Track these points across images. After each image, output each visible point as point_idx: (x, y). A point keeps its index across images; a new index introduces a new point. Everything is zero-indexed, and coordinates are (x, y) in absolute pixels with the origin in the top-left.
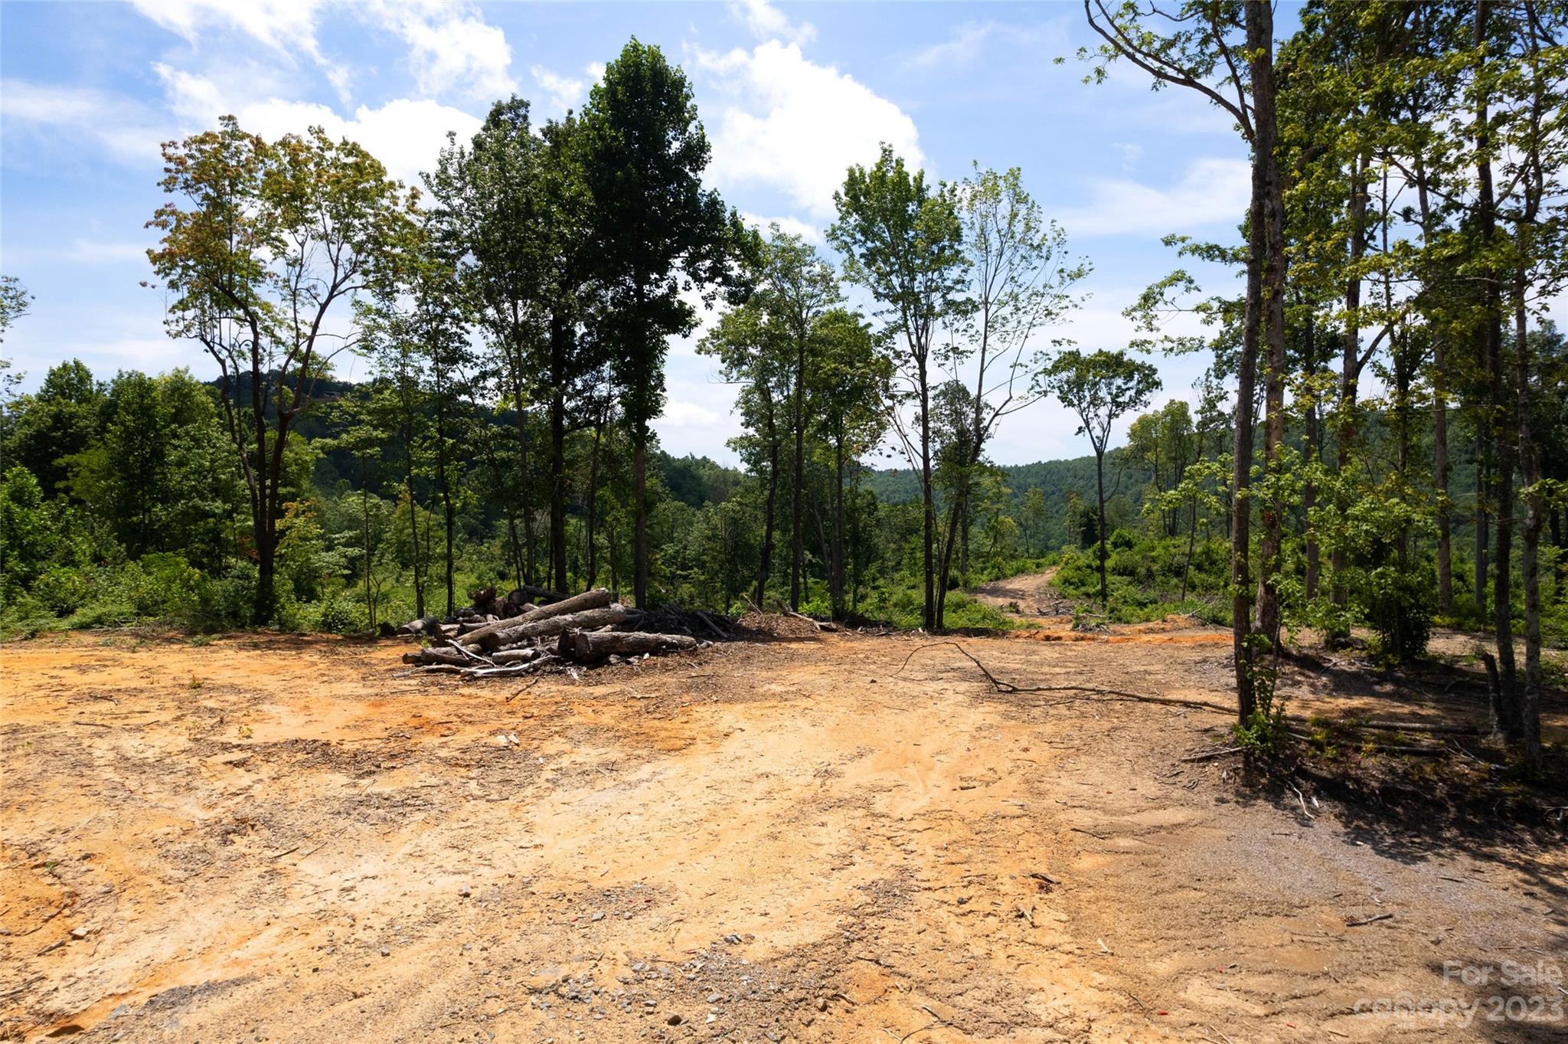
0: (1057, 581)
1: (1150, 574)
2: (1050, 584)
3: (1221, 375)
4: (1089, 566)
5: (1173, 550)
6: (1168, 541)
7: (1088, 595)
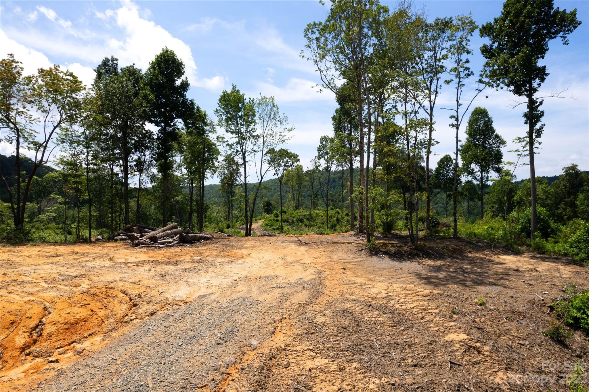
0: (263, 225)
1: (293, 222)
2: (261, 226)
3: (319, 159)
4: (274, 220)
5: (300, 214)
6: (297, 211)
7: (274, 229)
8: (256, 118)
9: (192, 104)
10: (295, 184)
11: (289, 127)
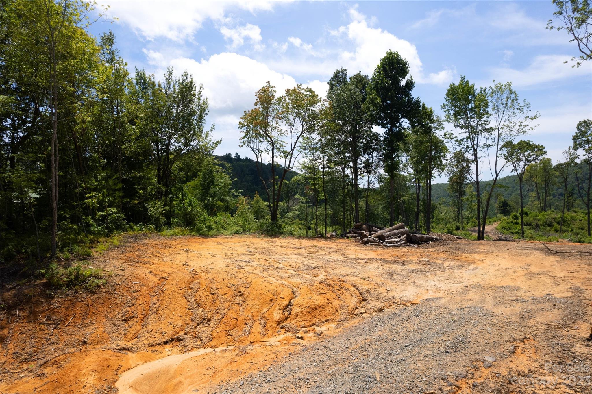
0: (499, 228)
1: (538, 226)
2: (496, 229)
3: (576, 148)
4: (512, 222)
5: (547, 217)
6: (543, 213)
7: (512, 233)
8: (490, 109)
9: (418, 102)
10: (540, 180)
11: (532, 114)
